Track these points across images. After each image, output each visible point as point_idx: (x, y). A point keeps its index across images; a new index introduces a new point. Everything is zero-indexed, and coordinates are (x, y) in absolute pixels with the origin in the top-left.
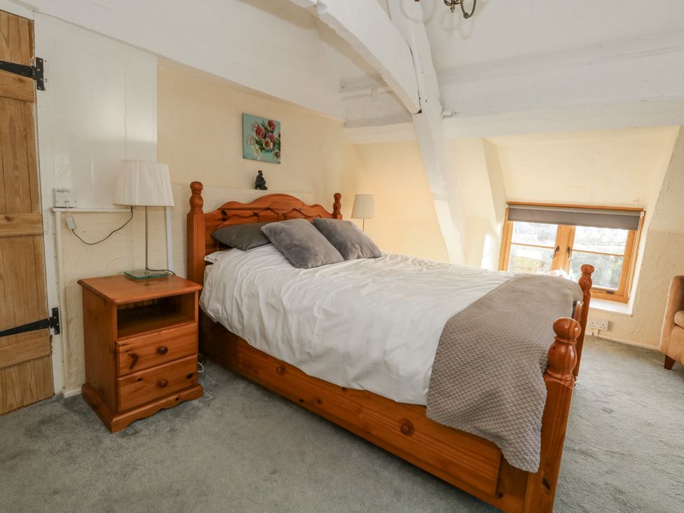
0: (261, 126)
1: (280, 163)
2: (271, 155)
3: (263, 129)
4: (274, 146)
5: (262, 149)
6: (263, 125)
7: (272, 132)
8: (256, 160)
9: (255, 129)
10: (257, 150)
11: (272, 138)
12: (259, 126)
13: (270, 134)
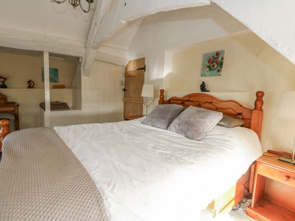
0: (211, 57)
1: (220, 75)
2: (215, 72)
3: (213, 58)
4: (217, 66)
5: (210, 69)
6: (212, 57)
7: (217, 58)
8: (207, 76)
9: (208, 60)
10: (207, 71)
11: (217, 62)
12: (210, 58)
13: (216, 59)
